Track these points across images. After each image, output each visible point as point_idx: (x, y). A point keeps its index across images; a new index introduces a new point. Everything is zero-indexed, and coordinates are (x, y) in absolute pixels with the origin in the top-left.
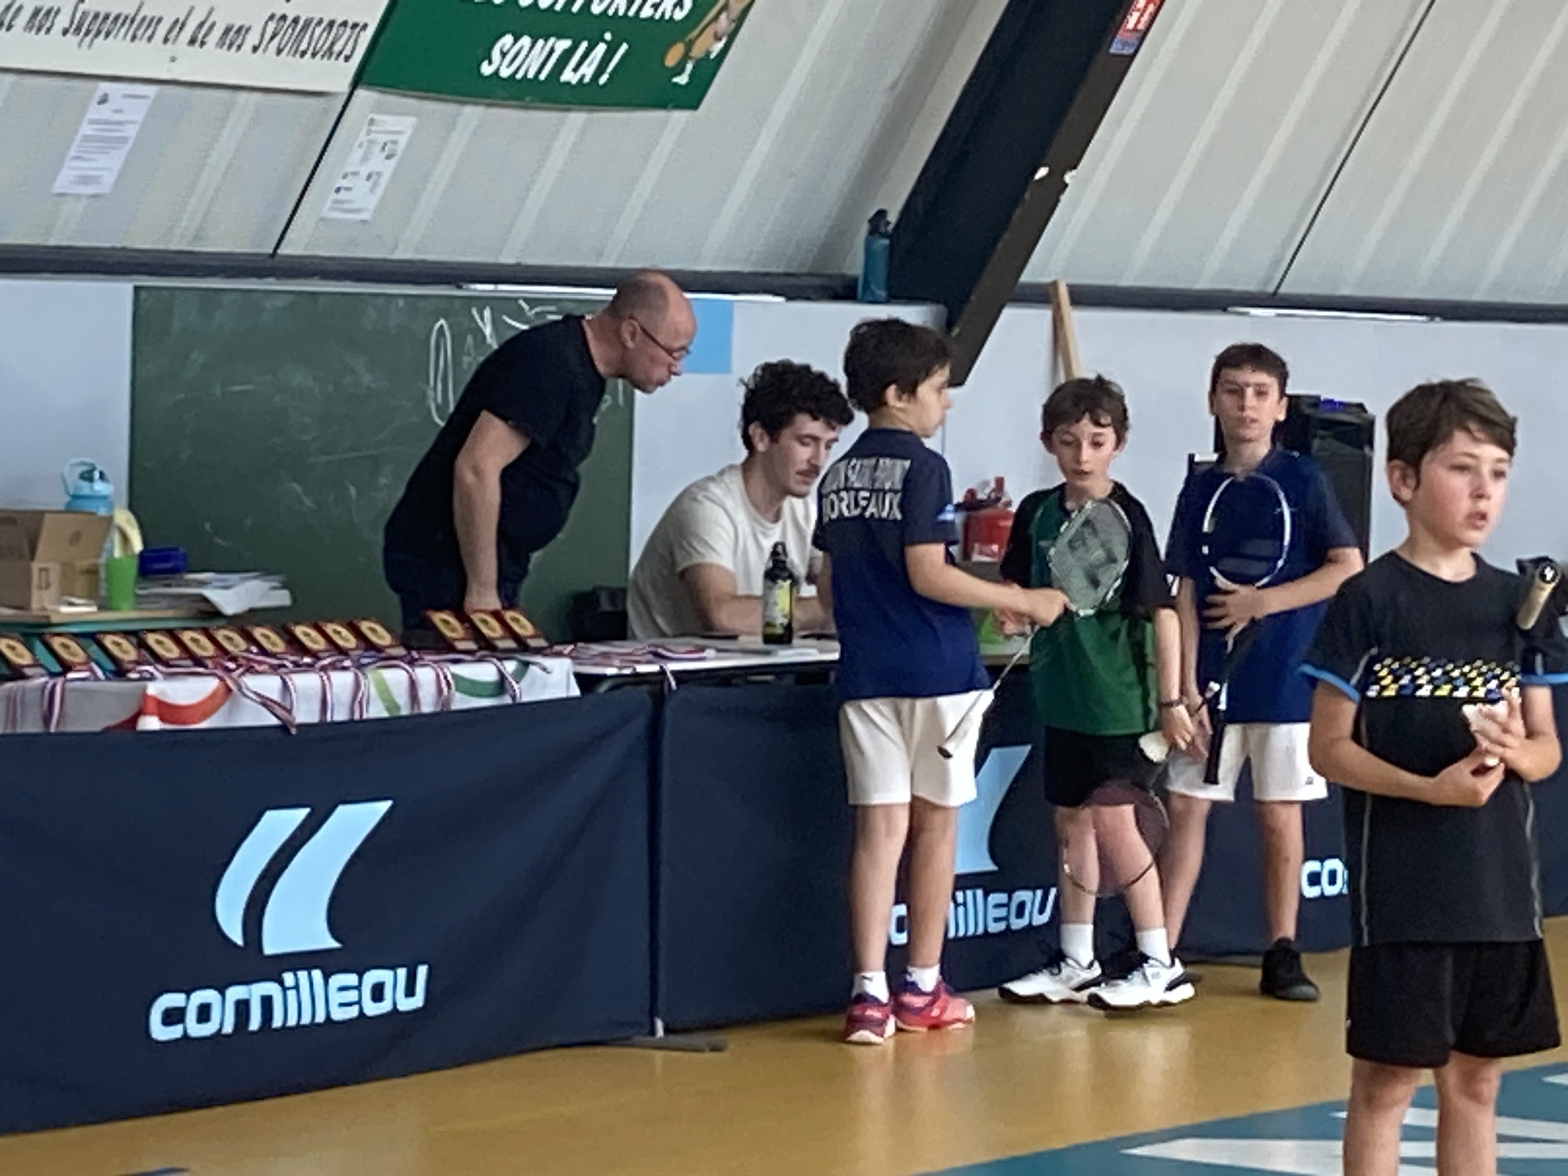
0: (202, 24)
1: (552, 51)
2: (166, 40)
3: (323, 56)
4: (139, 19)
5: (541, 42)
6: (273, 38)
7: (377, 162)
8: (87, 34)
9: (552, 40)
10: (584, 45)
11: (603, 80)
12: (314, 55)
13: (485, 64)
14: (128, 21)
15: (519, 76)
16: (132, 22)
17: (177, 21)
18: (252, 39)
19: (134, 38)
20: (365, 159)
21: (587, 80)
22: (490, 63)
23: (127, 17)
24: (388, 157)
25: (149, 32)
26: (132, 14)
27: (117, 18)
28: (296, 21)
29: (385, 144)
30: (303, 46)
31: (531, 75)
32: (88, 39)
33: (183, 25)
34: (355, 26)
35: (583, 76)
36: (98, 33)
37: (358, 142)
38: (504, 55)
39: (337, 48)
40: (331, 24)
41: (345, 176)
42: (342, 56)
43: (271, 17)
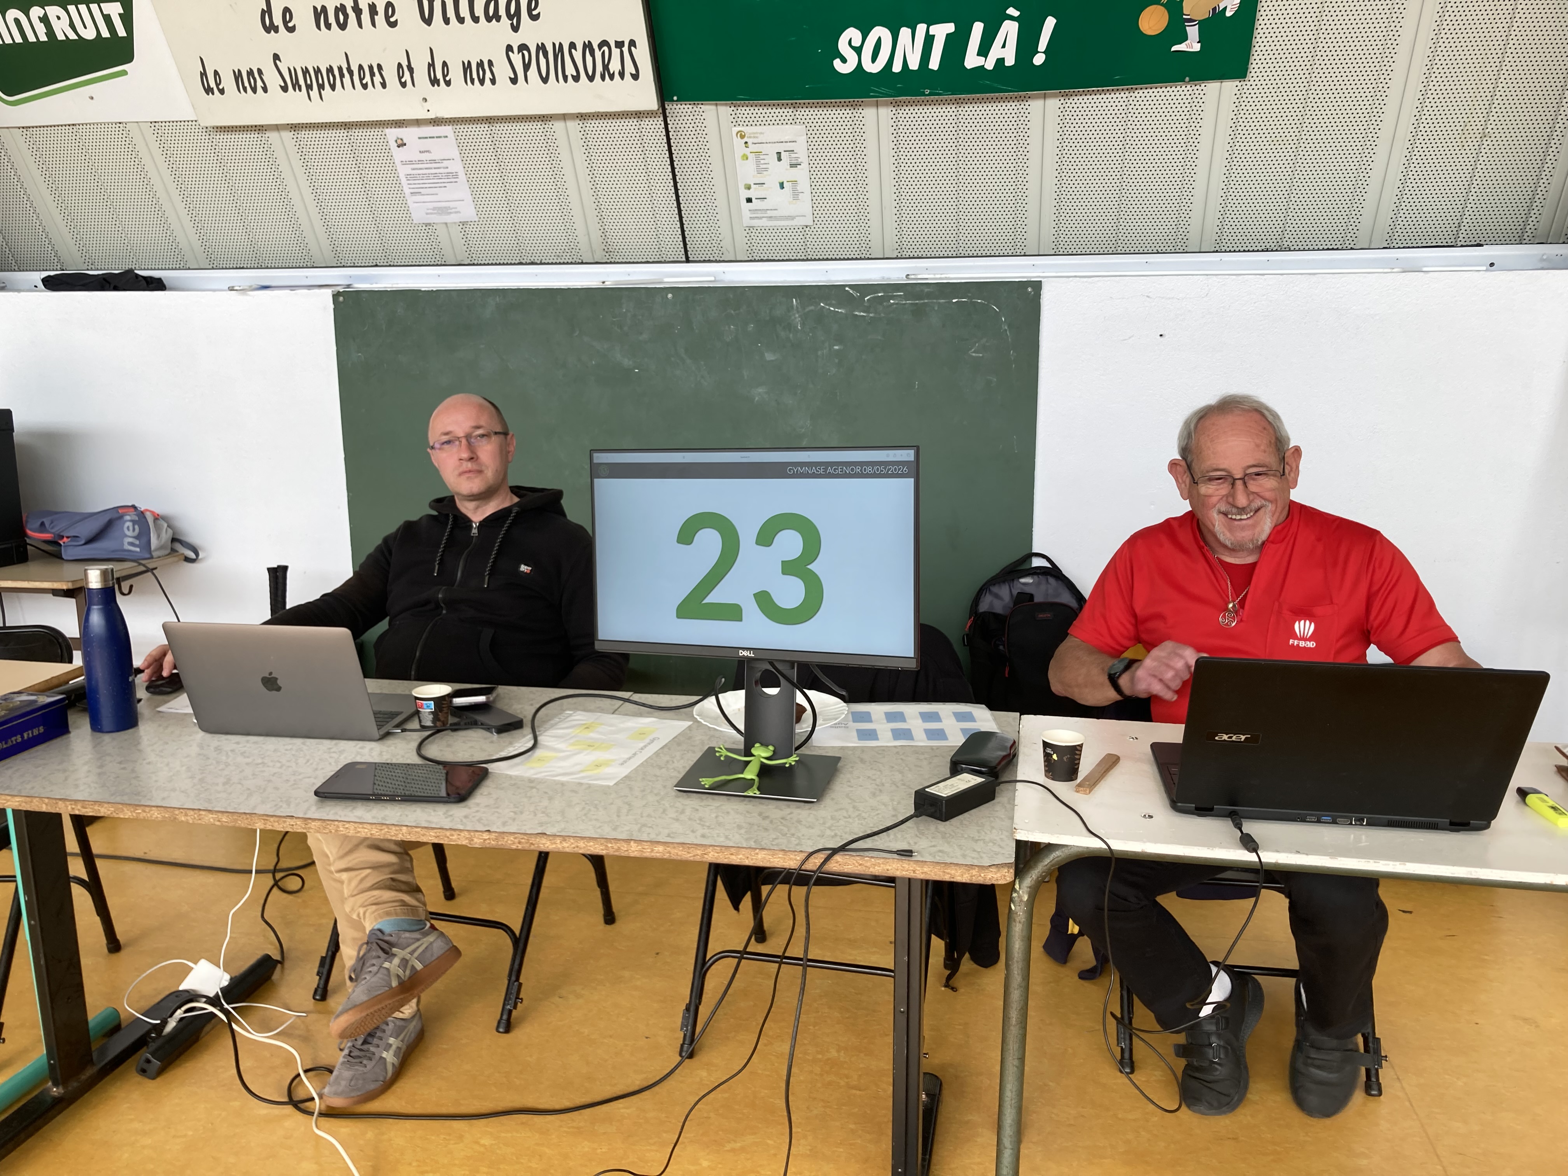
0: (431, 65)
1: (929, 40)
2: (404, 85)
3: (603, 78)
4: (355, 69)
5: (905, 32)
6: (526, 67)
7: (779, 171)
8: (309, 87)
9: (921, 28)
10: (978, 28)
11: (1039, 59)
12: (591, 78)
13: (837, 64)
14: (345, 71)
15: (897, 68)
16: (351, 73)
17: (400, 66)
18: (503, 71)
19: (365, 86)
20: (760, 171)
21: (1010, 61)
22: (844, 60)
23: (340, 69)
24: (793, 166)
25: (377, 79)
26: (345, 66)
27: (330, 70)
28: (541, 48)
29: (779, 154)
30: (570, 70)
31: (914, 65)
32: (315, 92)
33: (411, 70)
34: (619, 45)
35: (1000, 61)
36: (321, 87)
37: (738, 154)
38: (858, 50)
39: (615, 66)
40: (588, 46)
41: (748, 187)
42: (627, 76)
43: (509, 48)
